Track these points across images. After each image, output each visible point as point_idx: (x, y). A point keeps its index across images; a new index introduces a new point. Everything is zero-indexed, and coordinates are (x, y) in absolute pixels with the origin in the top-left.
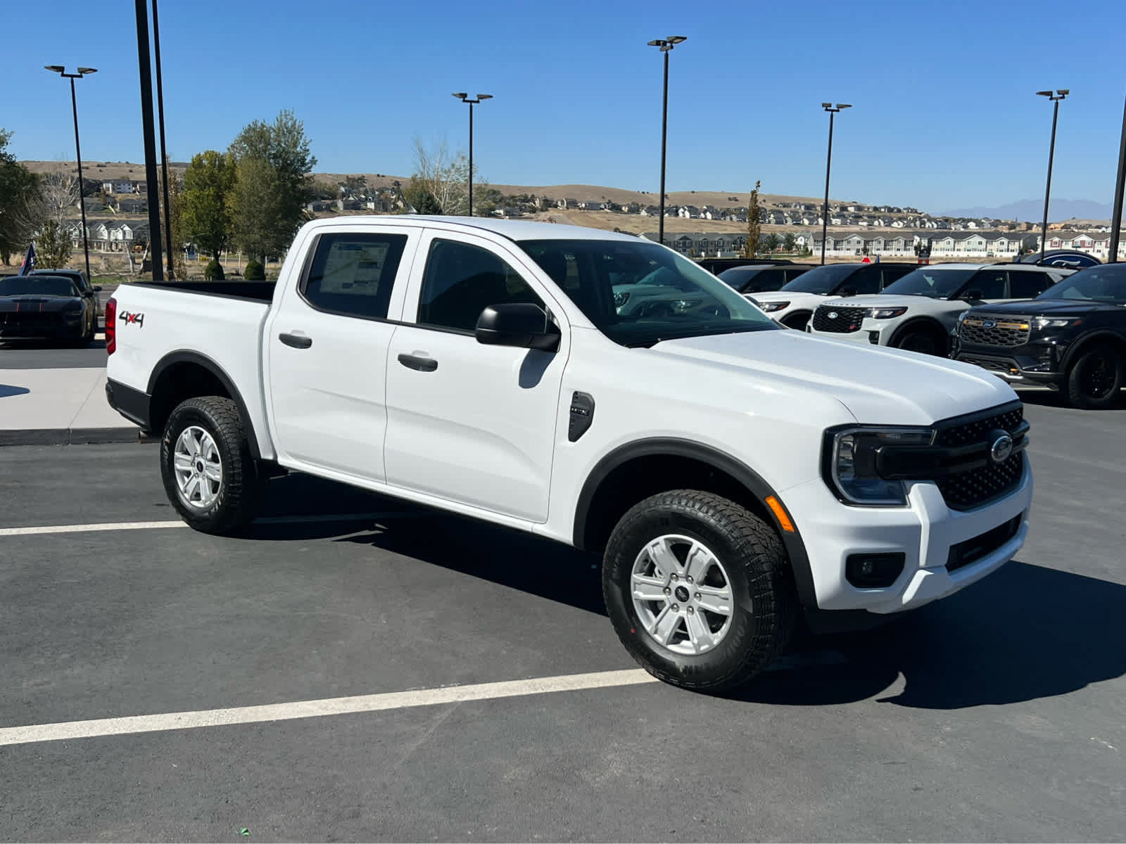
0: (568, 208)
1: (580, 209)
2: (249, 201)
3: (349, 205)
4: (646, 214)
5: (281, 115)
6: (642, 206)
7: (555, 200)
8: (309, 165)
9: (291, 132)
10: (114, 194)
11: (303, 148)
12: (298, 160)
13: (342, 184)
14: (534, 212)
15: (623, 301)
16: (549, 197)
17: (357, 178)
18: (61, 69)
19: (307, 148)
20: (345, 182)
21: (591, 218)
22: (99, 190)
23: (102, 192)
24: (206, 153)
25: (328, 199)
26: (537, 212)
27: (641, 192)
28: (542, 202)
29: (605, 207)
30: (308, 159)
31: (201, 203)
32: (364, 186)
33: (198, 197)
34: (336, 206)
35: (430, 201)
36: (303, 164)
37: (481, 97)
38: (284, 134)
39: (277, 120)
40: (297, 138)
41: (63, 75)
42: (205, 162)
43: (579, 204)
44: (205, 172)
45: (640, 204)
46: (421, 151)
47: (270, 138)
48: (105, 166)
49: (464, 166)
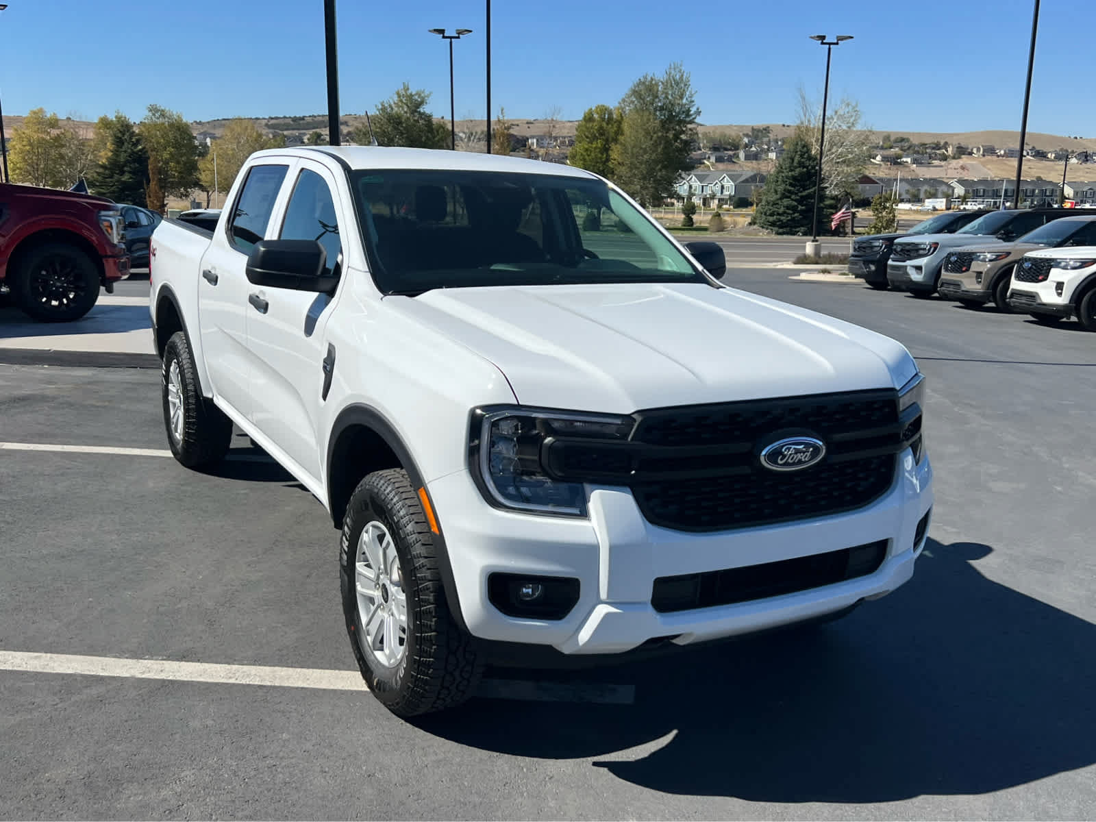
0: (984, 155)
1: (998, 156)
2: (632, 153)
3: (750, 155)
4: (1076, 161)
5: (670, 68)
6: (1073, 152)
7: (970, 147)
8: (693, 116)
9: (678, 84)
10: (538, 149)
11: (689, 99)
12: (683, 112)
13: (747, 135)
14: (946, 160)
15: (931, 251)
16: (963, 145)
17: (761, 129)
18: (442, 32)
19: (693, 99)
20: (750, 134)
21: (1009, 166)
22: (525, 146)
23: (527, 147)
24: (597, 108)
25: (731, 150)
26: (948, 160)
27: (1072, 137)
28: (955, 149)
29: (1028, 154)
30: (693, 110)
31: (589, 156)
32: (768, 136)
33: (587, 150)
34: (738, 157)
35: (805, 149)
36: (688, 115)
37: (840, 39)
38: (671, 86)
39: (666, 73)
40: (684, 90)
41: (444, 37)
42: (596, 116)
43: (997, 151)
44: (596, 125)
45: (1070, 151)
46: (804, 98)
47: (658, 91)
48: (532, 123)
49: (848, 112)
